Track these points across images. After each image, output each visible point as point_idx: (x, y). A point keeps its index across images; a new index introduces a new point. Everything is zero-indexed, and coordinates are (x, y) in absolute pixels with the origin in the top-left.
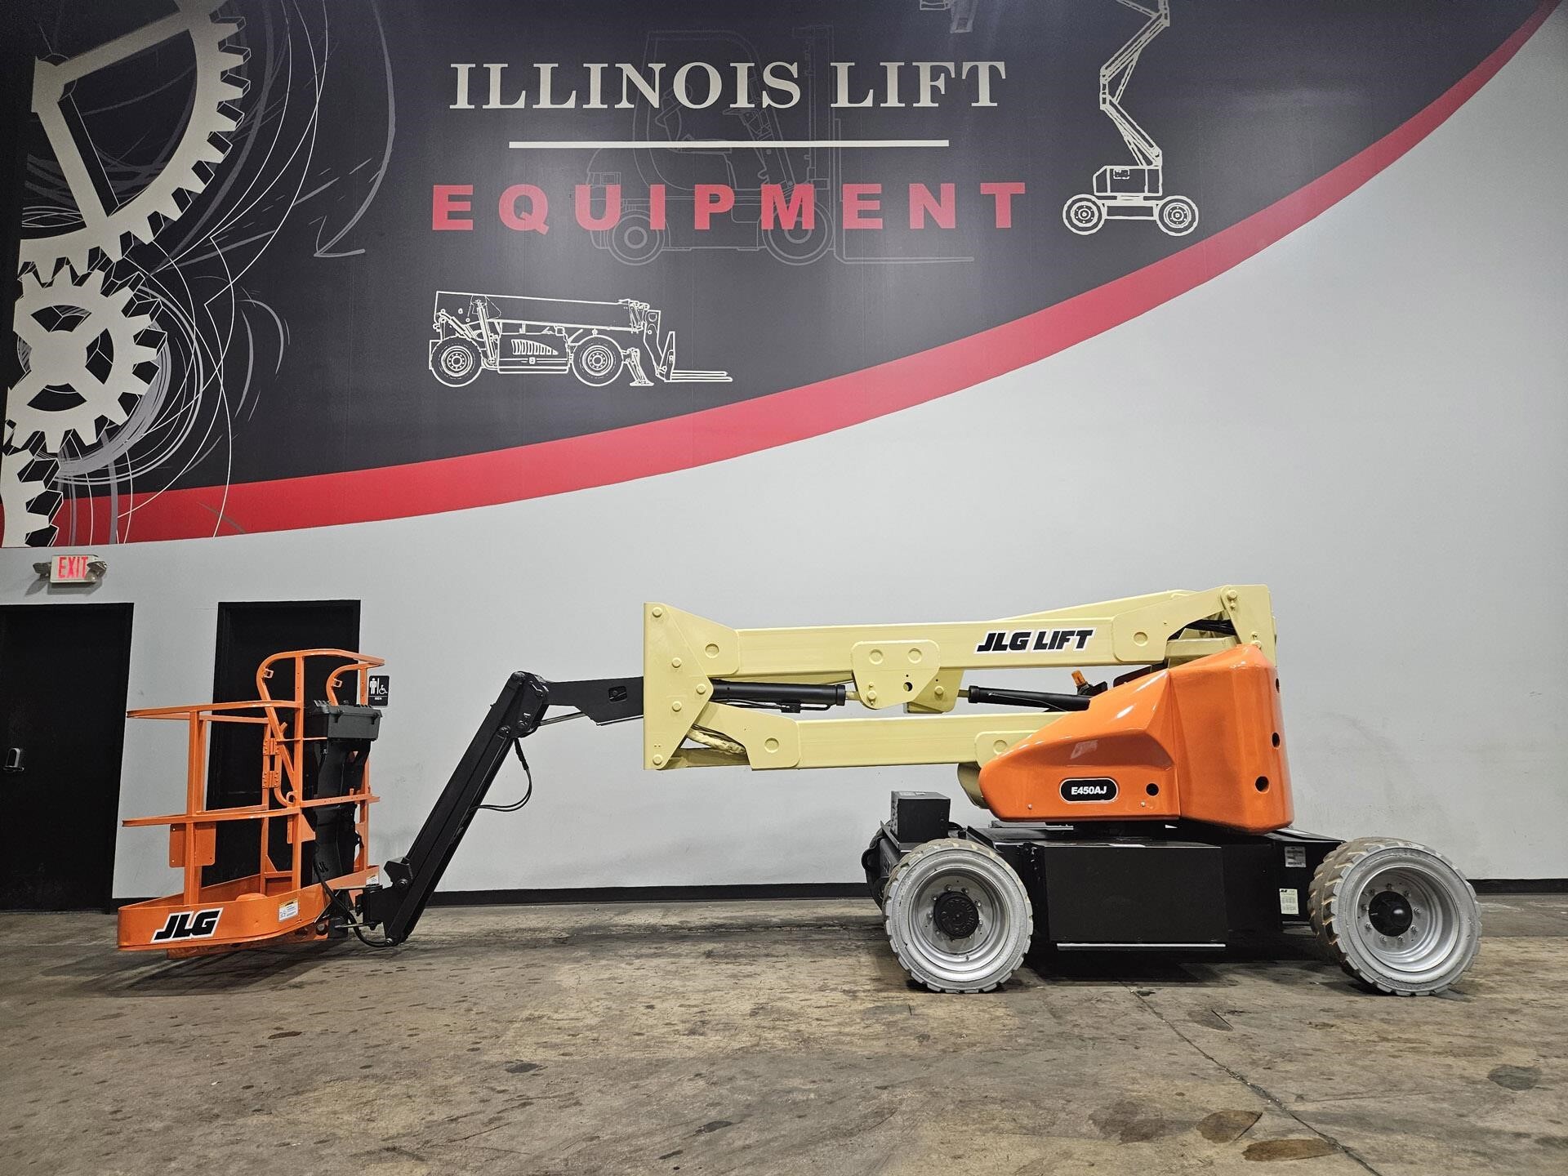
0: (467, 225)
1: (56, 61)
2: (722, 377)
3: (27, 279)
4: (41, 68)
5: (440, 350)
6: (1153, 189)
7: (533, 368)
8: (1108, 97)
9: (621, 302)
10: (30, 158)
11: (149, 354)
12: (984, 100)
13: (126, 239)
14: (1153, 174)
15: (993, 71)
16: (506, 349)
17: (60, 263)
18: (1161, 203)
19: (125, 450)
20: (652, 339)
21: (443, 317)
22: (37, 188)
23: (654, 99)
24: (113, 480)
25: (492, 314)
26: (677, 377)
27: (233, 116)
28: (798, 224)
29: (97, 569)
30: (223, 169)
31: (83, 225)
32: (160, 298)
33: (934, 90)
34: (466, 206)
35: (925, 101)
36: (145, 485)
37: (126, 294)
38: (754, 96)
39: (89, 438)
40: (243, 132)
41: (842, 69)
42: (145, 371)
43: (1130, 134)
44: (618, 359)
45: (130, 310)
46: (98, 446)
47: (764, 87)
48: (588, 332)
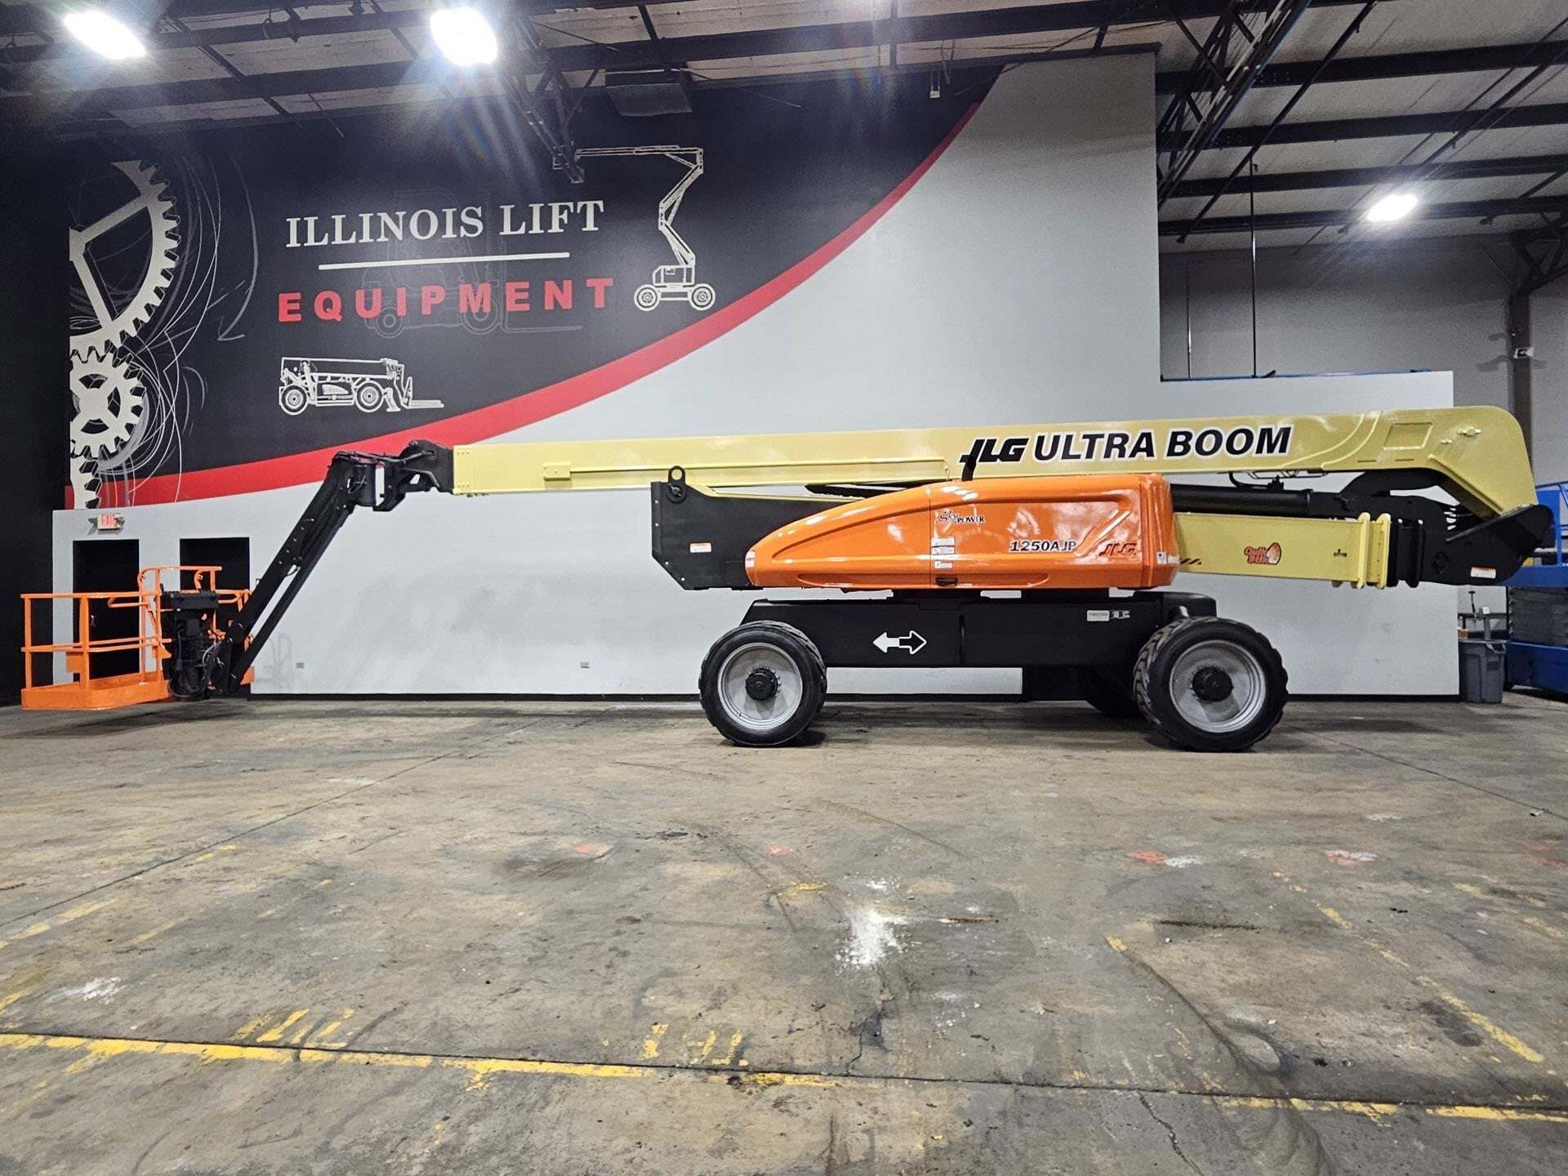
0: (298, 317)
1: (80, 230)
2: (438, 404)
3: (75, 359)
4: (73, 233)
5: (286, 392)
6: (689, 280)
7: (334, 403)
8: (664, 221)
9: (382, 360)
10: (72, 288)
11: (138, 401)
12: (590, 226)
13: (123, 334)
14: (689, 270)
15: (596, 207)
16: (320, 392)
17: (91, 349)
18: (693, 289)
19: (129, 455)
20: (398, 382)
21: (286, 373)
22: (76, 307)
23: (399, 234)
24: (125, 472)
25: (312, 370)
26: (414, 405)
27: (173, 258)
28: (481, 309)
29: (120, 521)
30: (169, 290)
31: (100, 327)
32: (142, 368)
33: (561, 220)
34: (297, 306)
35: (556, 228)
36: (141, 474)
37: (125, 366)
38: (456, 229)
39: (112, 449)
40: (178, 268)
41: (507, 210)
42: (137, 410)
43: (676, 245)
44: (380, 395)
45: (129, 375)
46: (116, 453)
47: (462, 223)
48: (364, 380)
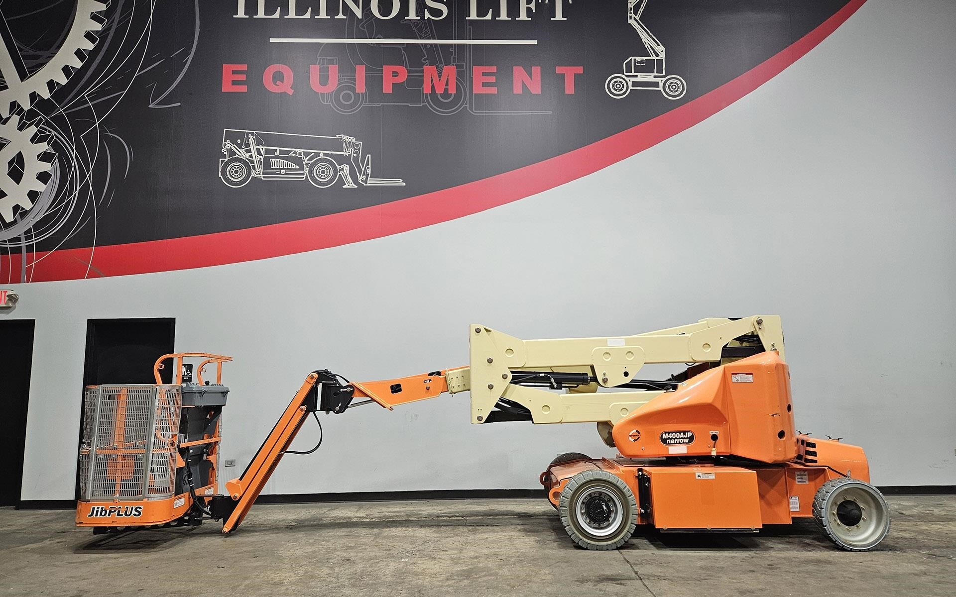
0: (244, 89)
2: (400, 182)
5: (226, 165)
6: (660, 71)
7: (283, 177)
8: (633, 15)
9: (337, 136)
11: (46, 167)
12: (559, 16)
13: (33, 96)
14: (660, 62)
16: (267, 164)
18: (664, 79)
19: (31, 225)
20: (356, 159)
21: (228, 145)
23: (359, 13)
24: (24, 244)
25: (259, 143)
26: (371, 182)
27: (100, 21)
28: (446, 90)
29: (13, 299)
30: (93, 54)
31: (6, 87)
32: (53, 132)
33: (529, 10)
34: (243, 77)
35: (523, 16)
36: (43, 247)
37: (33, 130)
38: (420, 12)
39: (9, 218)
40: (106, 31)
42: (43, 177)
43: (646, 38)
44: (336, 171)
45: (35, 140)
46: (14, 223)
47: (426, 6)
48: (318, 155)
